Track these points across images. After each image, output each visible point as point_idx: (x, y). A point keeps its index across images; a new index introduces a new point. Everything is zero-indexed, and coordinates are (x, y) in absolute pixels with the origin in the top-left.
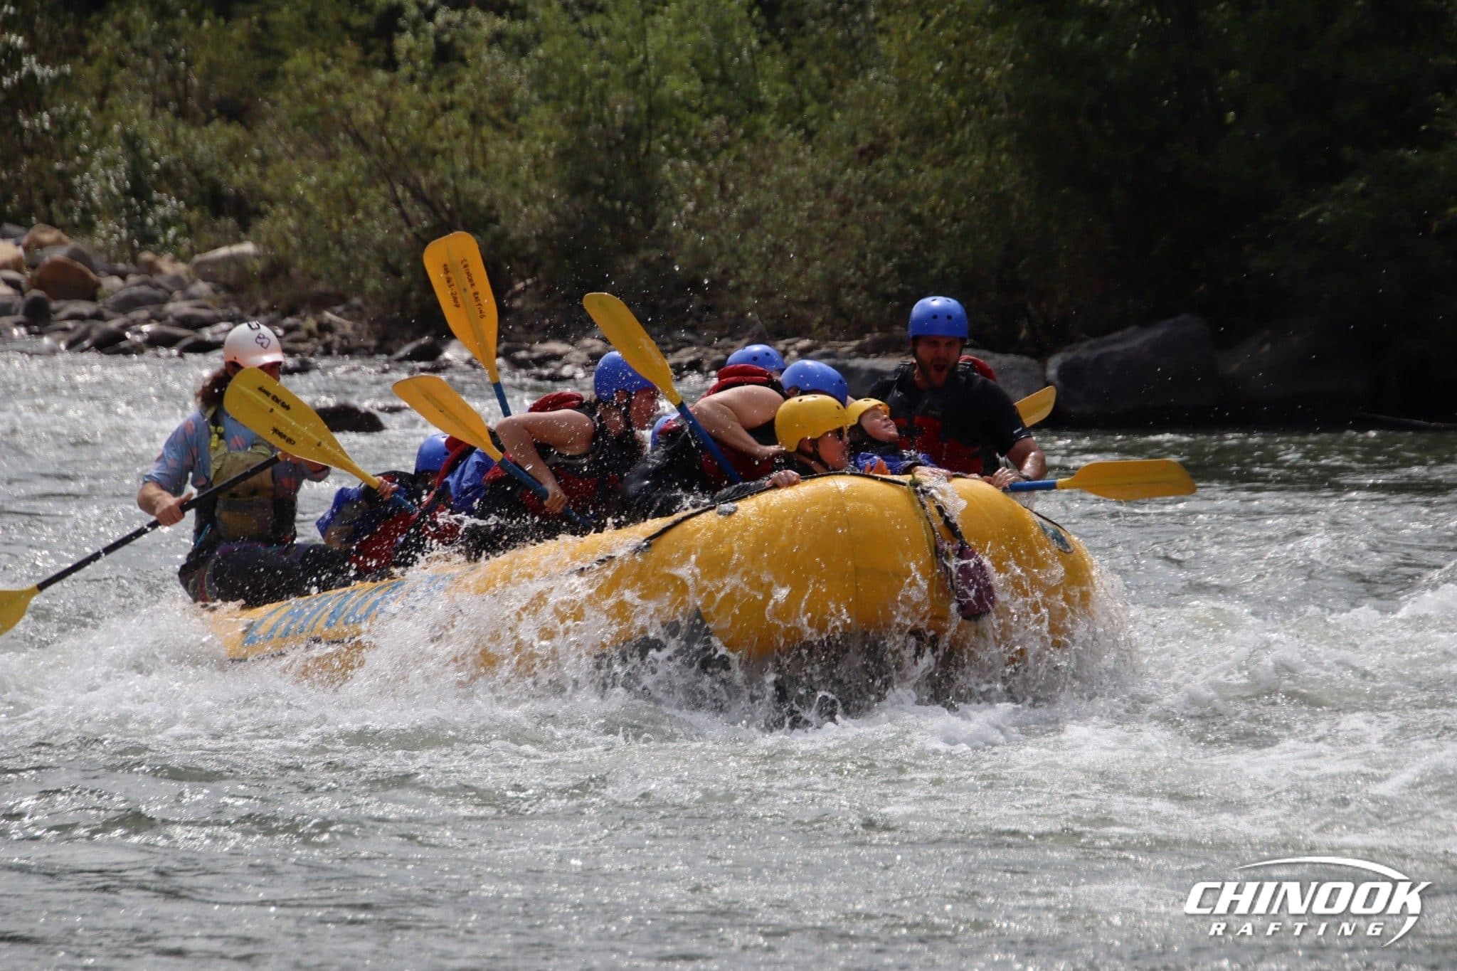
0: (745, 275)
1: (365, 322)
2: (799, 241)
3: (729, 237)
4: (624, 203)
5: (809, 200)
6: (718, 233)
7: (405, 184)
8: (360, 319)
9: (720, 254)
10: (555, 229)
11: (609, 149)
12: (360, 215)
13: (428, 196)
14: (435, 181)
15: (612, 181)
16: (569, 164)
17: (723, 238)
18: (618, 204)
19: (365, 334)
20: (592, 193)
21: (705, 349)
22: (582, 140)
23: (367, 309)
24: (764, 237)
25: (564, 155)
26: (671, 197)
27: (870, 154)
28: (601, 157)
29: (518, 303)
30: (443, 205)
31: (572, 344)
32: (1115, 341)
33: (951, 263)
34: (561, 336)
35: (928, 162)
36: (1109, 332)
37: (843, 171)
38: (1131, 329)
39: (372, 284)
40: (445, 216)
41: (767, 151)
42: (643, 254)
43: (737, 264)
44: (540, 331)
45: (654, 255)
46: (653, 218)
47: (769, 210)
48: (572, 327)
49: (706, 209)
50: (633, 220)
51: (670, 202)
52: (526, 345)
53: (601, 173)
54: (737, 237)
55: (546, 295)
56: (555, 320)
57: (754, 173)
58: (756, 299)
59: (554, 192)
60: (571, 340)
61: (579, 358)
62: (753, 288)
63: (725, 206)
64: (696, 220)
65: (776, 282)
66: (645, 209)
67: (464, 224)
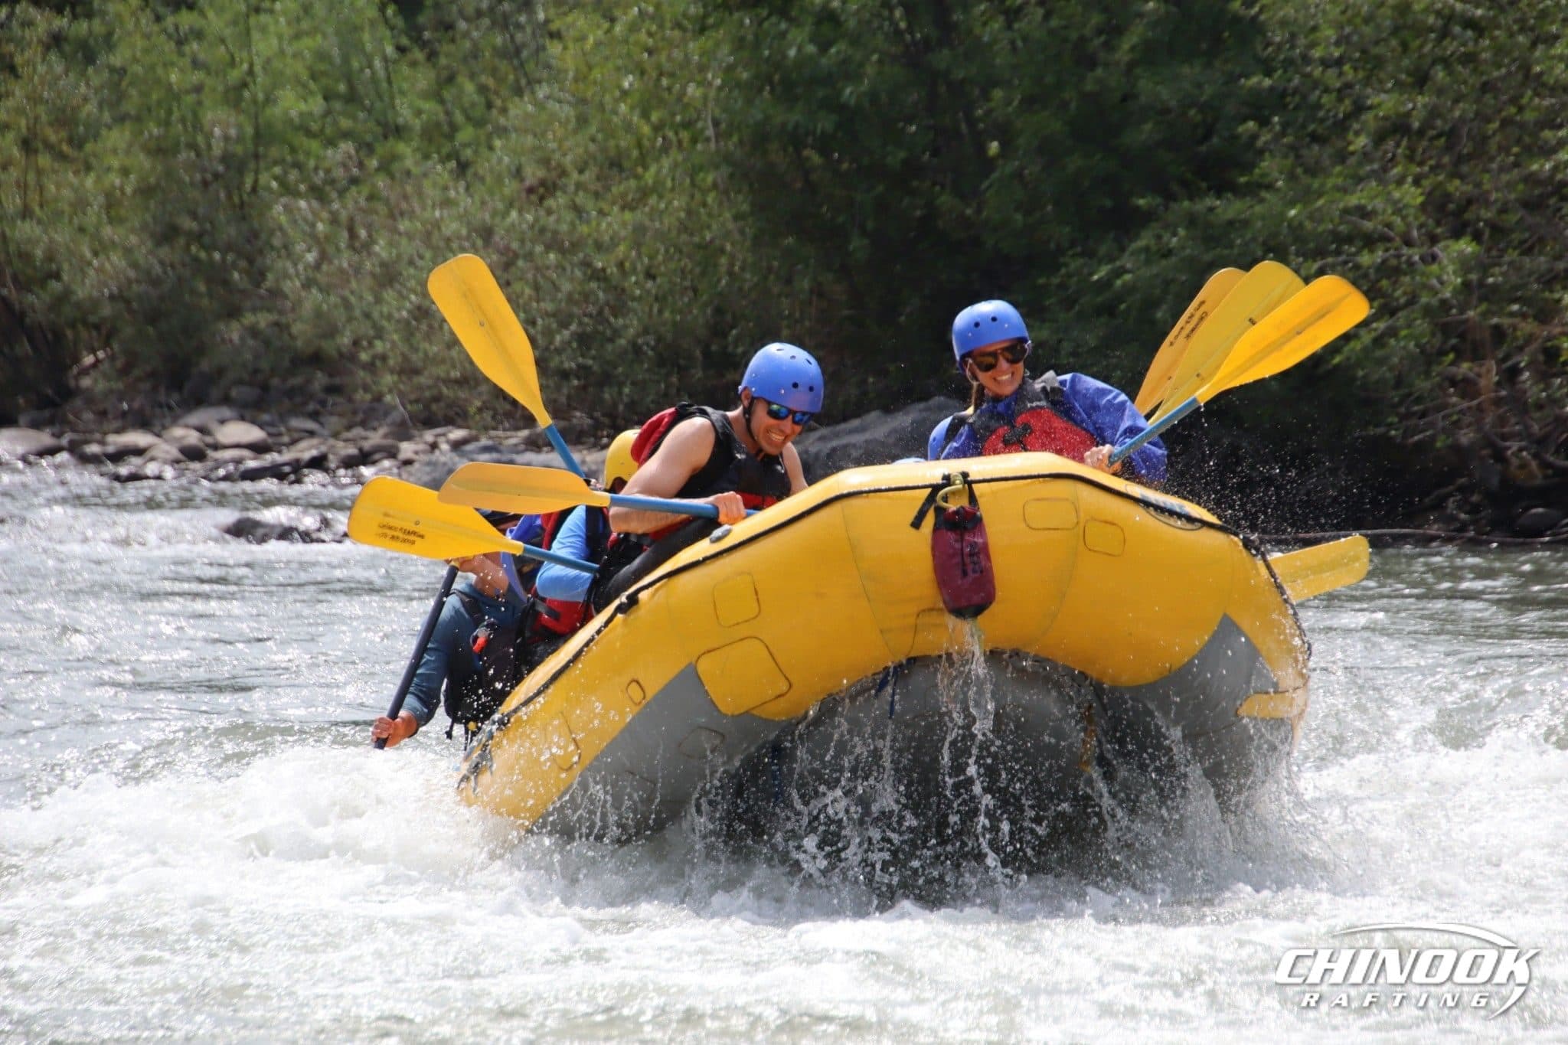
0: (380, 347)
3: (361, 298)
4: (224, 255)
6: (347, 293)
9: (350, 319)
10: (135, 287)
11: (205, 184)
15: (208, 226)
16: (152, 204)
17: (353, 299)
20: (182, 241)
21: (332, 441)
22: (169, 174)
25: (146, 191)
26: (286, 247)
27: (540, 192)
28: (195, 194)
29: (86, 382)
31: (158, 435)
32: (851, 432)
33: (646, 331)
34: (144, 423)
35: (614, 203)
36: (845, 419)
37: (505, 214)
38: (874, 415)
41: (409, 189)
42: (249, 319)
43: (371, 333)
44: (115, 418)
45: (263, 320)
46: (262, 275)
47: (411, 263)
48: (158, 411)
49: (331, 262)
50: (236, 275)
51: (283, 252)
52: (97, 436)
53: (194, 216)
54: (370, 298)
55: (124, 371)
56: (136, 405)
57: (392, 216)
58: (395, 378)
59: (133, 239)
60: (157, 429)
61: (167, 452)
62: (391, 362)
63: (356, 258)
64: (318, 276)
65: (421, 354)
66: (252, 262)
67: (15, 280)
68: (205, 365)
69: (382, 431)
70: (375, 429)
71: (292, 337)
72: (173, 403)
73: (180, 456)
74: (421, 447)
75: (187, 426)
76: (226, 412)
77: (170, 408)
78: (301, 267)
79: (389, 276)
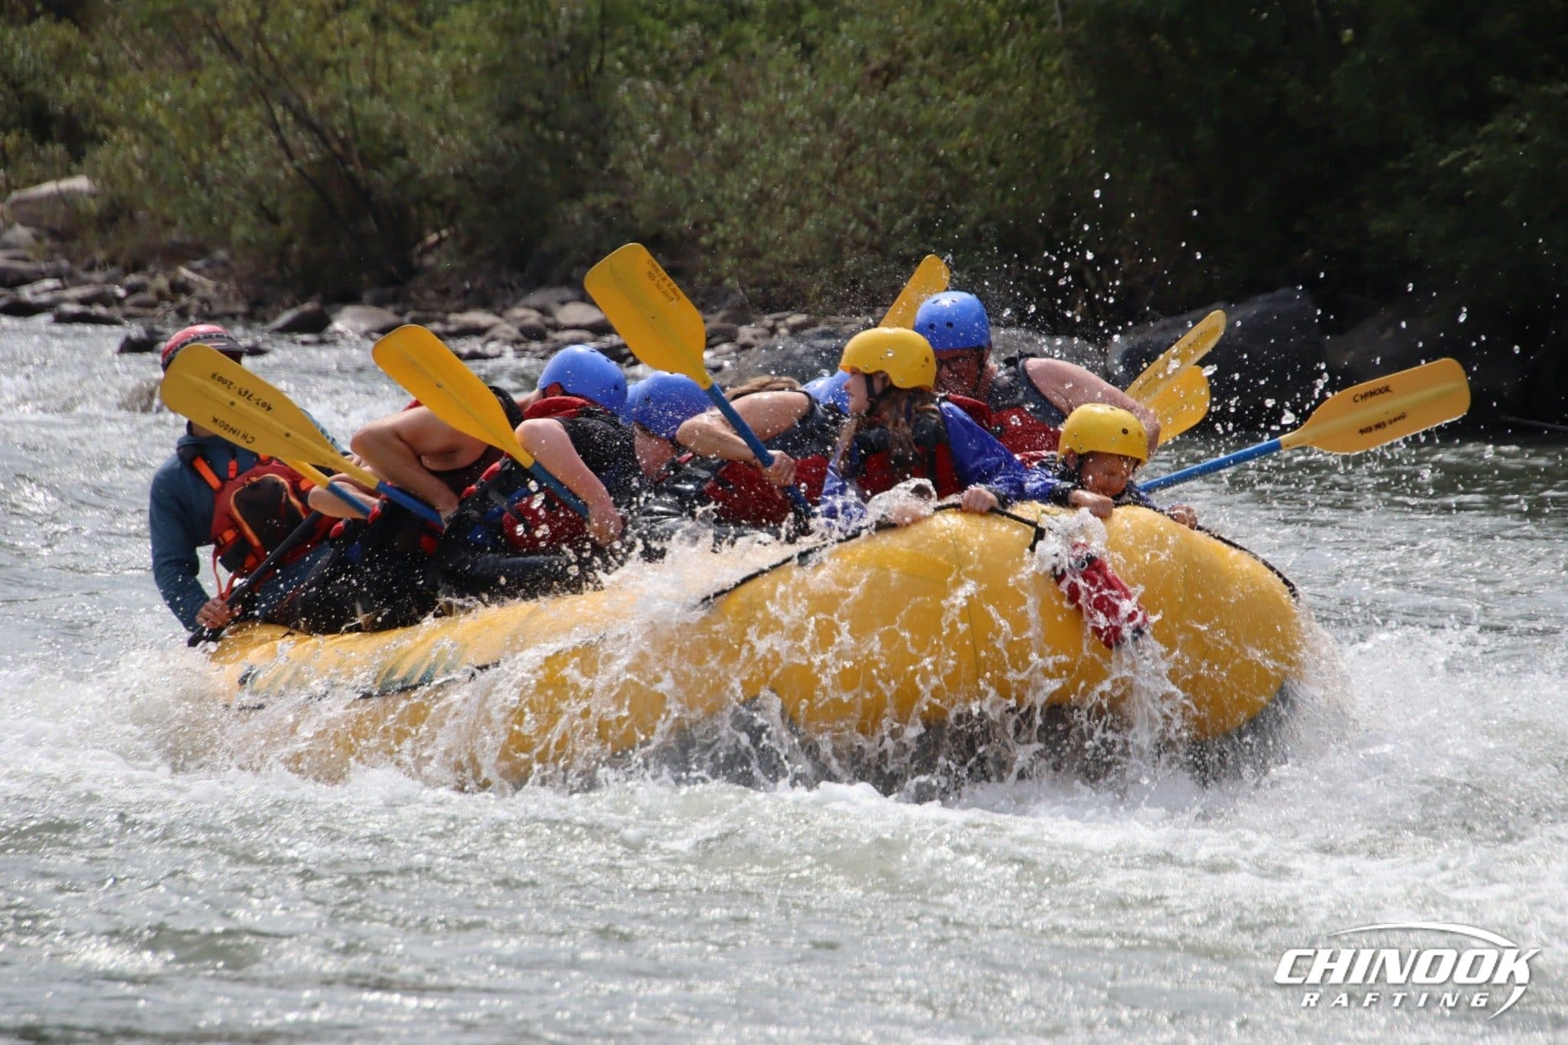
0: (720, 230)
1: (232, 281)
2: (792, 185)
3: (703, 181)
4: (568, 134)
5: (805, 133)
6: (689, 175)
7: (286, 104)
8: (225, 278)
9: (692, 202)
10: (479, 166)
11: (551, 63)
12: (226, 142)
13: (316, 120)
14: (326, 101)
15: (553, 106)
16: (498, 83)
17: (695, 182)
18: (561, 135)
19: (231, 297)
20: (527, 120)
22: (515, 53)
23: (234, 265)
24: (747, 181)
25: (492, 70)
26: (629, 128)
27: (884, 76)
28: (541, 74)
29: (429, 260)
30: (335, 133)
31: (500, 315)
33: (987, 218)
34: (485, 303)
35: (958, 88)
36: (1188, 310)
37: (850, 97)
39: (239, 231)
40: (336, 146)
41: (754, 71)
42: (591, 199)
43: (712, 215)
44: (458, 297)
45: (605, 201)
46: (606, 155)
47: (754, 146)
48: (499, 291)
49: (674, 144)
50: (580, 156)
51: (627, 134)
52: (439, 315)
53: (539, 95)
54: (713, 182)
55: (467, 251)
56: (478, 284)
57: (736, 98)
58: (735, 261)
59: (479, 118)
60: (498, 310)
61: (508, 332)
62: (732, 246)
63: (698, 140)
64: (660, 157)
65: (762, 238)
66: (595, 143)
67: (362, 157)
68: (547, 246)
69: (722, 314)
70: (713, 312)
71: (636, 220)
72: (514, 284)
73: (521, 337)
74: (759, 331)
75: (528, 307)
76: (567, 293)
77: (512, 288)
78: (644, 148)
79: (731, 159)
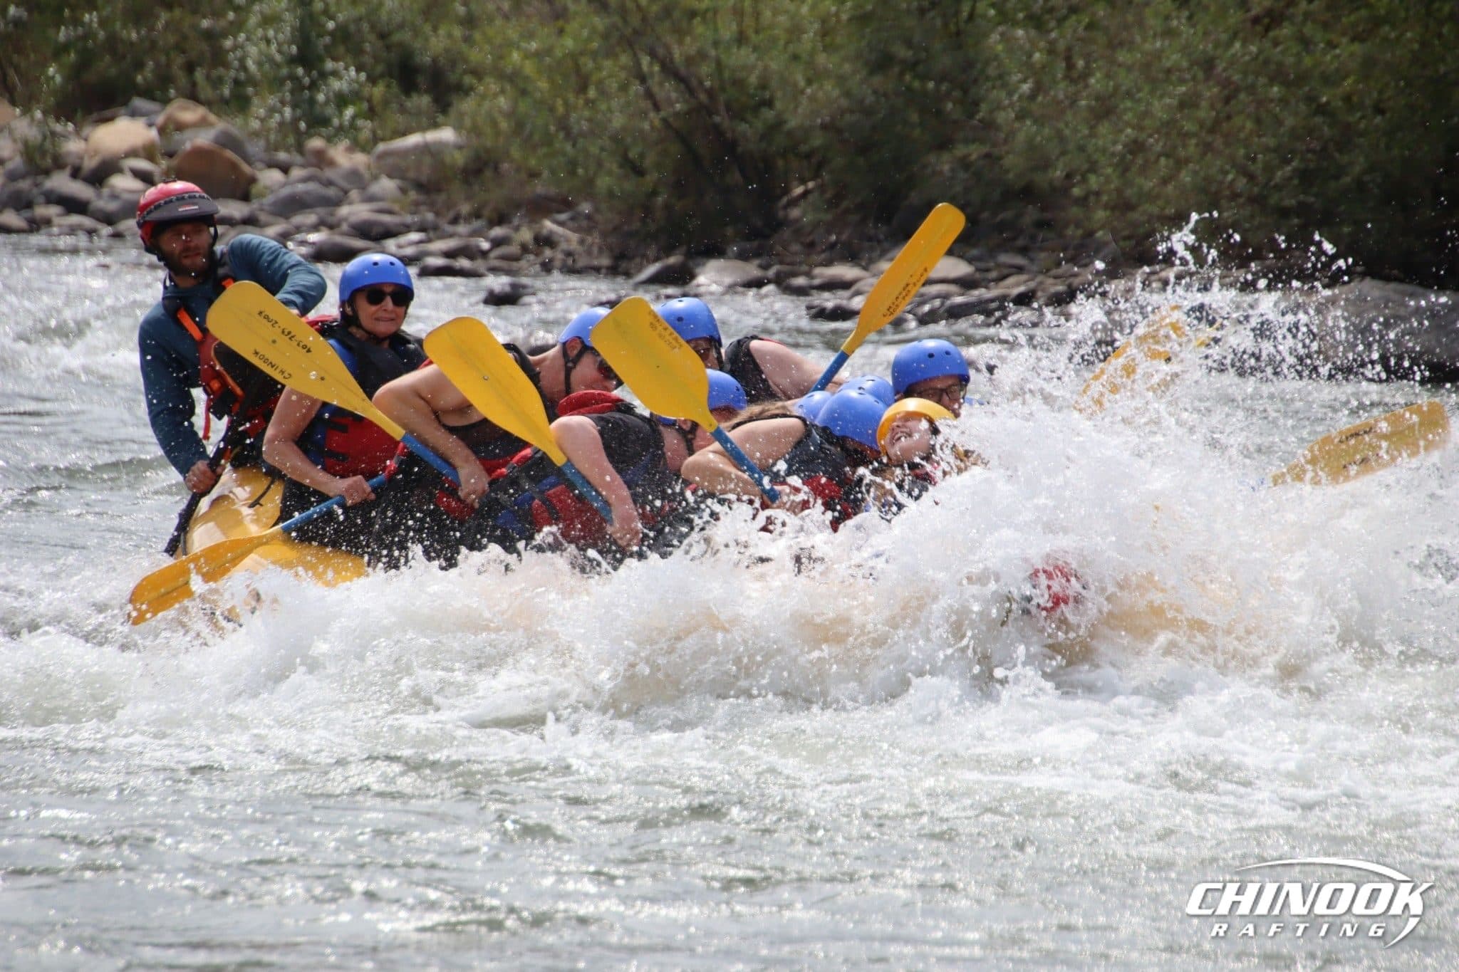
0: (1094, 181)
1: (596, 235)
2: (1167, 135)
3: (1076, 131)
4: (938, 83)
5: (1182, 82)
6: (1061, 125)
7: (653, 54)
8: (589, 231)
9: (1063, 153)
10: (847, 116)
12: (592, 93)
13: (683, 71)
14: (693, 50)
15: (923, 55)
16: (868, 31)
17: (1067, 132)
18: (931, 85)
19: (595, 251)
20: (896, 70)
21: (1040, 278)
23: (598, 218)
24: (1121, 131)
25: (861, 19)
26: (1001, 77)
27: (1267, 22)
28: (911, 22)
29: (795, 213)
30: (701, 83)
31: (865, 268)
33: (1372, 168)
34: (851, 256)
35: (1343, 34)
37: (1229, 45)
39: (604, 183)
41: (1130, 18)
42: (960, 150)
43: (1085, 166)
44: (824, 251)
45: (975, 152)
46: (976, 104)
47: (1129, 94)
48: (866, 244)
49: (1046, 93)
50: (950, 106)
51: (998, 83)
52: (804, 268)
53: (909, 44)
54: (1086, 132)
55: (834, 203)
56: (844, 237)
57: (1111, 46)
58: (1108, 213)
59: (847, 67)
60: (864, 263)
62: (1105, 198)
63: (1072, 89)
64: (1034, 107)
65: (1136, 190)
66: (966, 92)
67: (728, 108)
68: (914, 198)
69: (1092, 268)
70: (1085, 266)
71: (1006, 171)
72: (881, 236)
77: (879, 241)
78: (1015, 98)
79: (1104, 110)
